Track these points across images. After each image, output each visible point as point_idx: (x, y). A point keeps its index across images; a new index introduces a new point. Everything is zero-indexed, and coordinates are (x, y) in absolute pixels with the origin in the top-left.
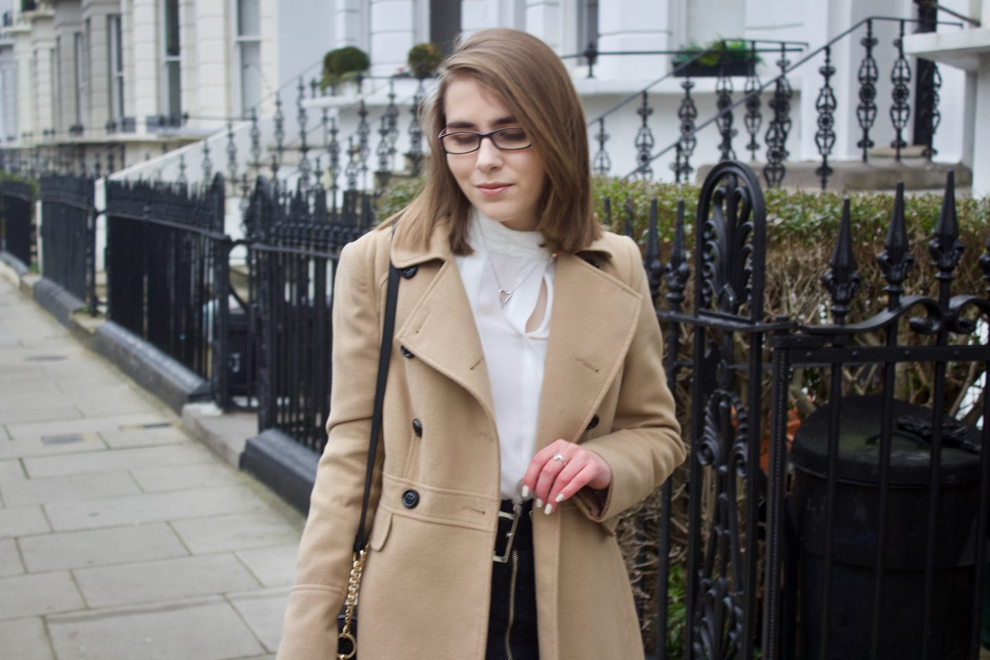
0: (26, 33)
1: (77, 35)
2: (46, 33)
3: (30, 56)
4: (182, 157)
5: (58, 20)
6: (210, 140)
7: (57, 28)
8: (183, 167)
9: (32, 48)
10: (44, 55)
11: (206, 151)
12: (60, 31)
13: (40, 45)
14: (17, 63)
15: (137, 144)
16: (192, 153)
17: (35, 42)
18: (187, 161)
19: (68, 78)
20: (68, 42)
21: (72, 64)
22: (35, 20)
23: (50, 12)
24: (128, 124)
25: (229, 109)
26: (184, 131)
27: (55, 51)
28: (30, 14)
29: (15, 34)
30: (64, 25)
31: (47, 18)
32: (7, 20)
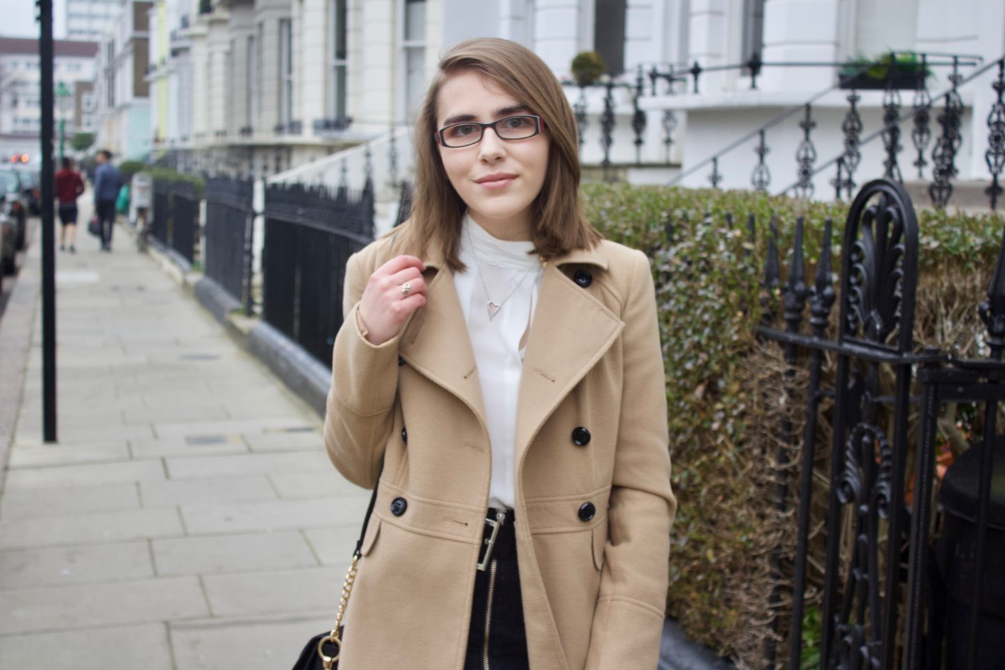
0: (202, 36)
1: (251, 39)
2: (221, 37)
3: (206, 58)
4: (344, 161)
5: (233, 24)
6: (373, 145)
7: (231, 32)
8: (344, 170)
9: (207, 51)
10: (219, 58)
11: (368, 155)
12: (234, 34)
13: (215, 48)
14: (193, 65)
15: (303, 147)
16: (354, 158)
17: (210, 44)
18: (350, 165)
19: (240, 81)
20: (241, 45)
21: (244, 66)
22: (212, 23)
23: (226, 15)
24: (295, 127)
25: (393, 113)
26: (346, 135)
27: (229, 54)
28: (207, 17)
29: (192, 37)
30: (239, 27)
31: (222, 22)
32: (185, 23)
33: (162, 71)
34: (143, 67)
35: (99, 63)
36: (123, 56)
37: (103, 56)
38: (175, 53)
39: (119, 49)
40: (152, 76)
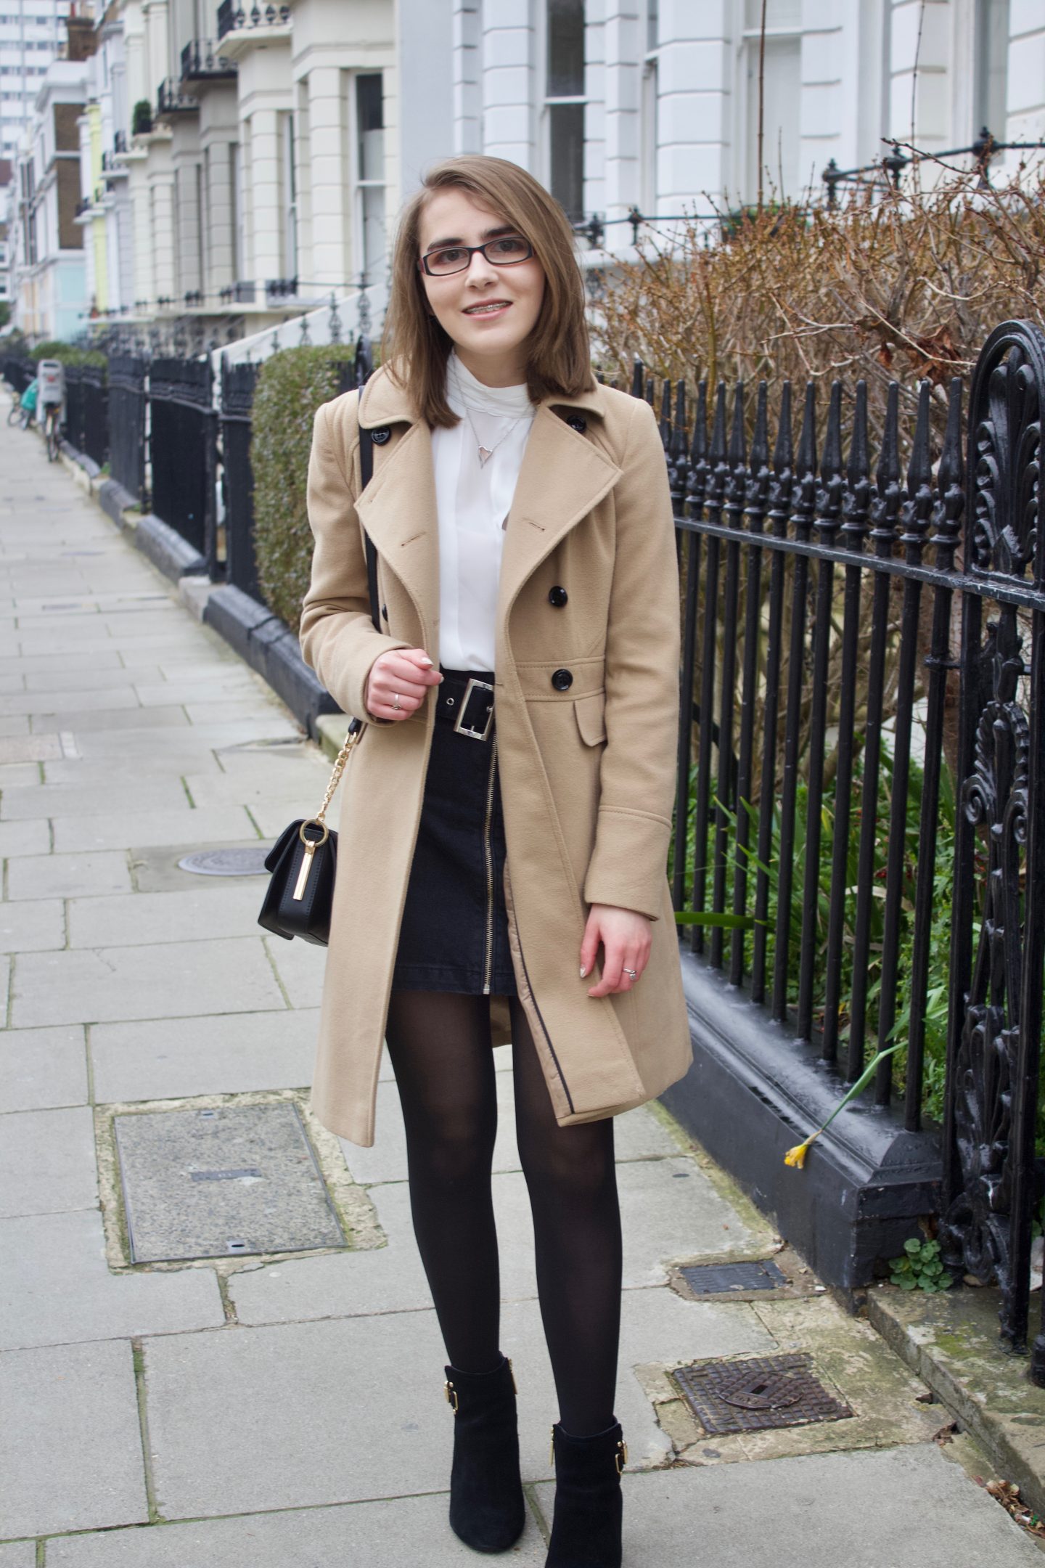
0: (141, 162)
1: (199, 167)
2: (163, 162)
3: (147, 193)
5: (177, 146)
7: (174, 157)
9: (148, 184)
10: (164, 193)
12: (179, 161)
13: (157, 180)
14: (132, 202)
15: (255, 316)
17: (151, 176)
19: (189, 227)
20: (188, 177)
21: (193, 206)
22: (152, 145)
23: (168, 134)
27: (175, 188)
28: (144, 137)
29: (130, 163)
30: (182, 153)
31: (165, 143)
32: (119, 146)
33: (98, 209)
34: (72, 204)
35: (13, 194)
36: (44, 187)
37: (17, 183)
38: (111, 184)
39: (39, 175)
40: (85, 217)
